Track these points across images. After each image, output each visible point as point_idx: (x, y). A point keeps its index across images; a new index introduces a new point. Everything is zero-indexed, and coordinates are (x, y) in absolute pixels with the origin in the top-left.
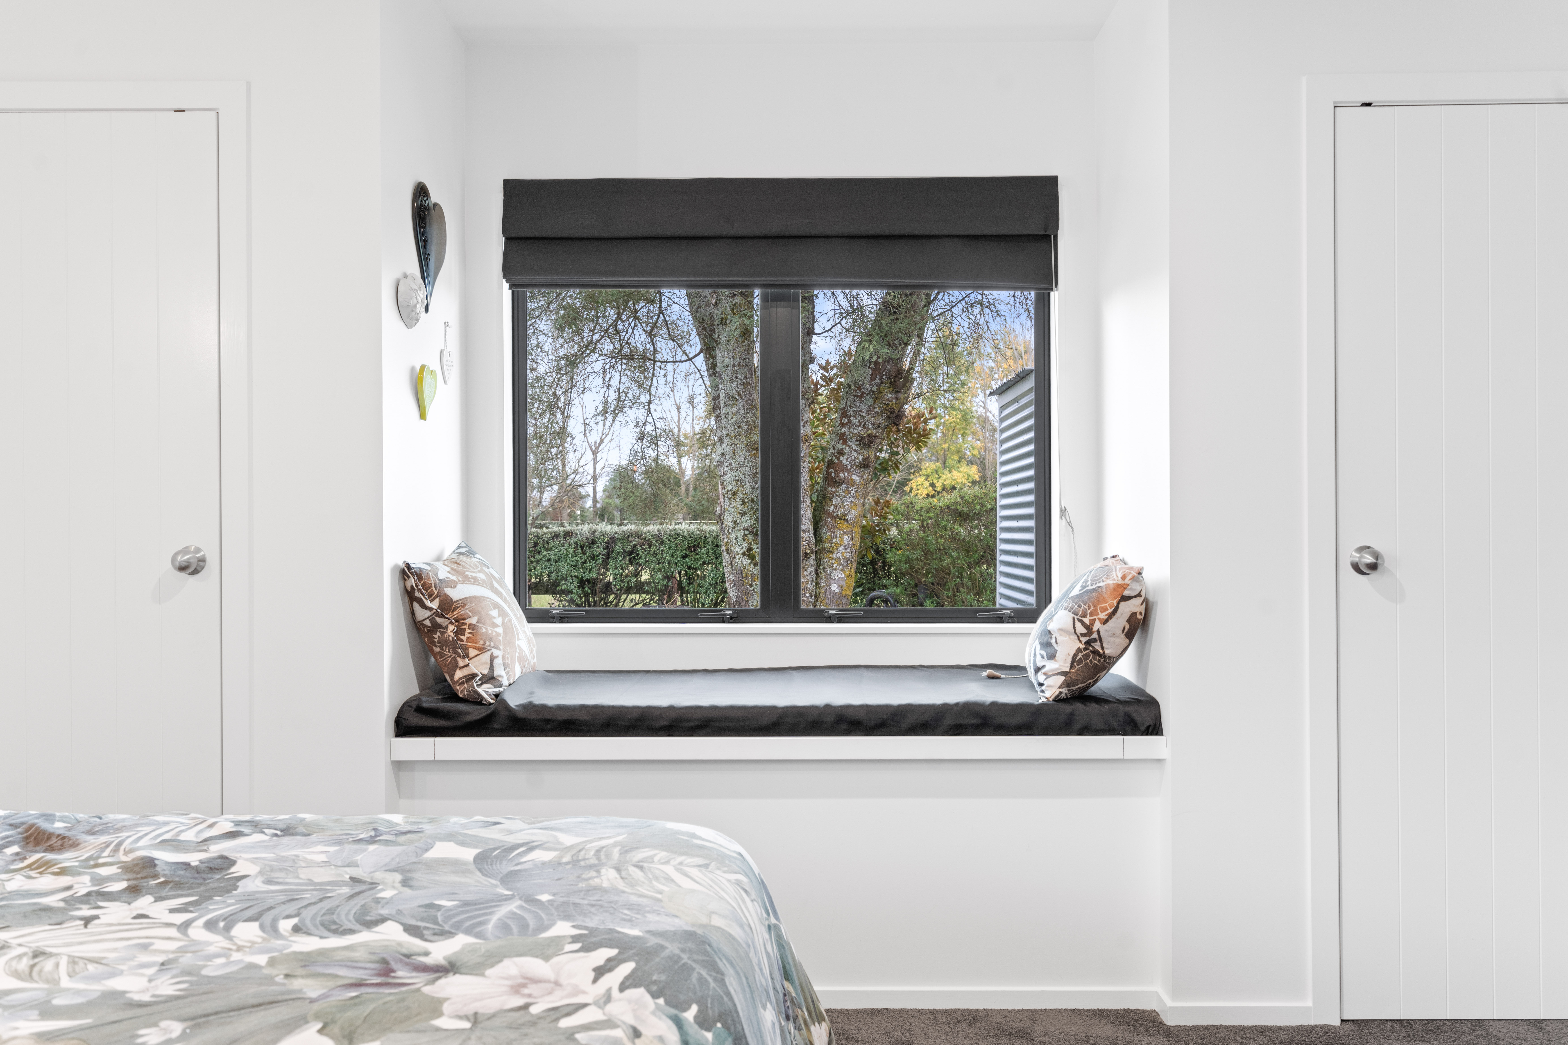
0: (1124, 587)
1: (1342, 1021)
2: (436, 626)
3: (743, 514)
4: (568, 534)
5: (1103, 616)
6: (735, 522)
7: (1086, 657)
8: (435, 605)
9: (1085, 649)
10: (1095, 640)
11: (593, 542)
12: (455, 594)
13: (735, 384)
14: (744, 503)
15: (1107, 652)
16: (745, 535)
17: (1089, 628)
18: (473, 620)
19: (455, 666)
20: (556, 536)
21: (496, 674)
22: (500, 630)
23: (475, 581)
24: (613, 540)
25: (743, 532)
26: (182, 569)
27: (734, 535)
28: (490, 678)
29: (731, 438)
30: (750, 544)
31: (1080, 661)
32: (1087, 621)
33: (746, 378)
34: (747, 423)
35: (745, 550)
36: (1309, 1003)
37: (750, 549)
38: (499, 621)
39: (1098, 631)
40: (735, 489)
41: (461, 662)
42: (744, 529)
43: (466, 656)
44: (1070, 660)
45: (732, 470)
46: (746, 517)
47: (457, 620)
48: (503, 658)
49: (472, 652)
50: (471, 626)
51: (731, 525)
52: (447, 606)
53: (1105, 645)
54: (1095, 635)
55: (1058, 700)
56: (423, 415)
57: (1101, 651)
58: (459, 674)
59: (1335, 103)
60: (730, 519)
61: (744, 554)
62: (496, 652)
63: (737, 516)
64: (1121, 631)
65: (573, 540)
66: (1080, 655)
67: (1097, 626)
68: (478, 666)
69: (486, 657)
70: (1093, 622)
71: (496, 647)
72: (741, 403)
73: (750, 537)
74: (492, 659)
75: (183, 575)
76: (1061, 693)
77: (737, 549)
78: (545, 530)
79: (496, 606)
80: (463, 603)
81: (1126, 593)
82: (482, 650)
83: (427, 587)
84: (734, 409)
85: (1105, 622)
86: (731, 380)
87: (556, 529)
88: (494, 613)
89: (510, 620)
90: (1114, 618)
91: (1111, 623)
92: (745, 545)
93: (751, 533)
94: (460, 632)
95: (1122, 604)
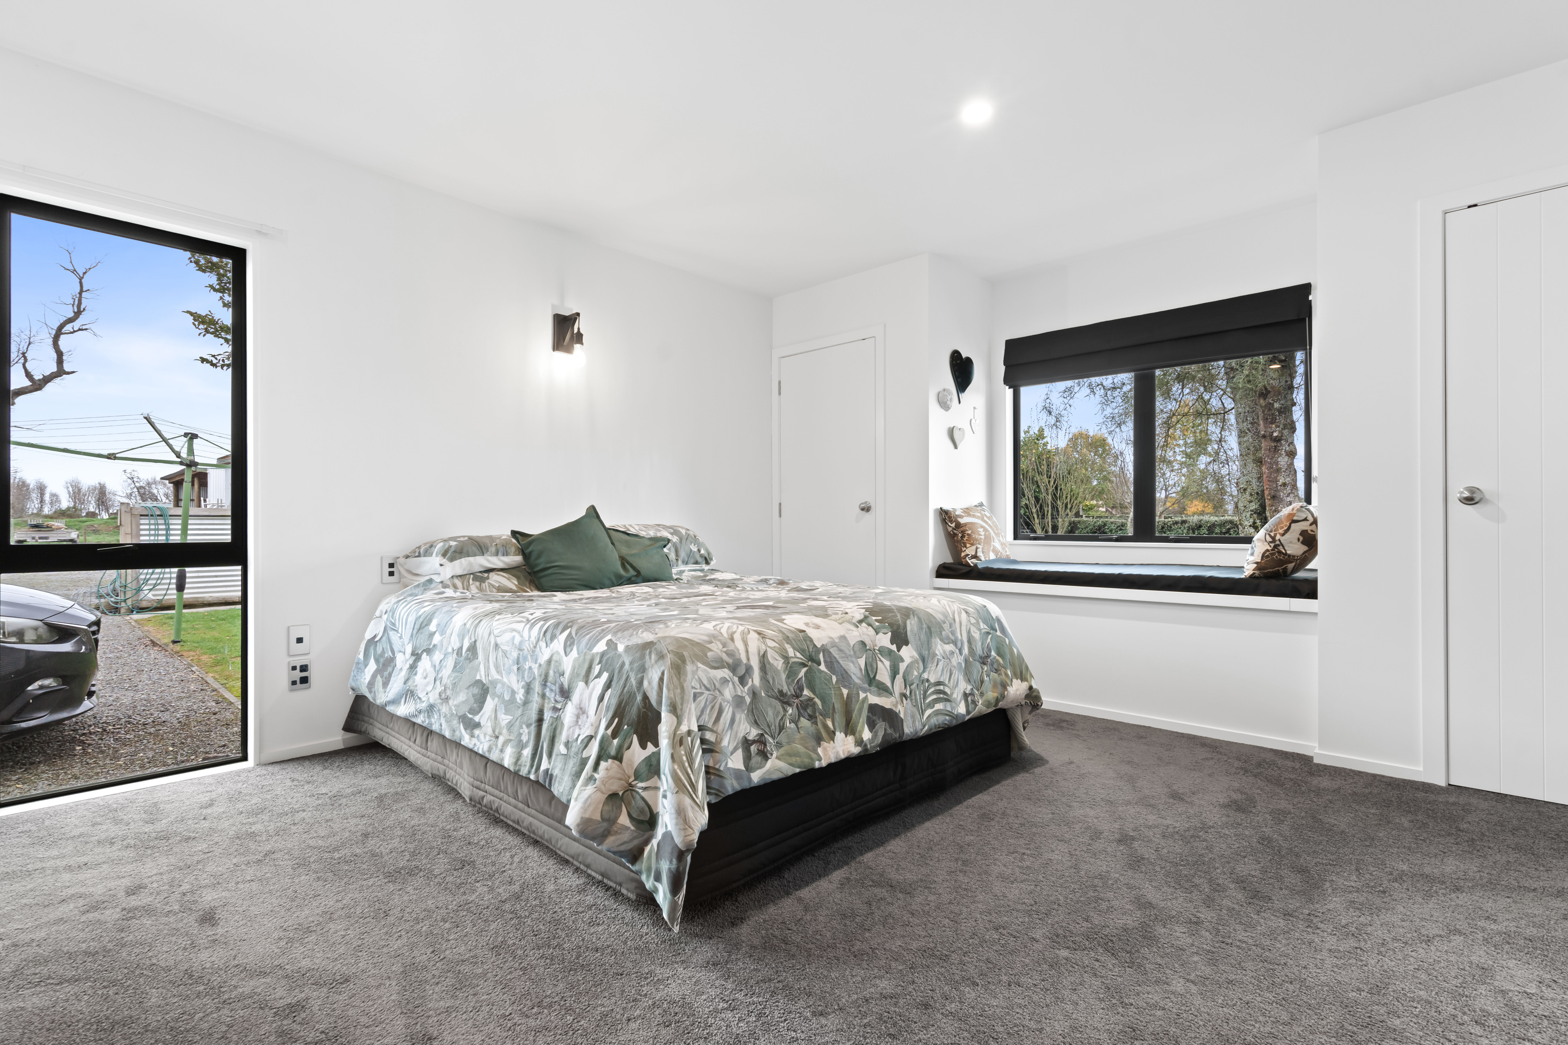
0: (1294, 515)
1: (1449, 785)
2: (955, 535)
3: (1251, 502)
4: (1184, 522)
5: (1281, 531)
6: (1245, 507)
7: (1272, 554)
8: (953, 525)
9: (1272, 550)
10: (1278, 545)
11: (1200, 526)
12: (962, 521)
13: (1245, 424)
14: (1251, 495)
15: (1288, 552)
16: (1251, 514)
17: (1273, 538)
18: (969, 532)
19: (962, 551)
20: (1177, 523)
21: (978, 554)
22: (983, 537)
23: (974, 516)
24: (1214, 525)
25: (1250, 513)
26: (863, 509)
27: (1244, 514)
28: (975, 557)
29: (1243, 456)
30: (1255, 520)
31: (1268, 556)
32: (1272, 534)
33: (1253, 419)
34: (1254, 446)
35: (1251, 523)
36: (1421, 769)
37: (1254, 523)
38: (983, 533)
39: (1279, 540)
40: (1245, 487)
41: (964, 549)
42: (1251, 511)
43: (965, 547)
44: (1261, 555)
45: (1244, 476)
46: (1253, 504)
47: (962, 532)
48: (982, 549)
49: (968, 545)
50: (968, 534)
51: (1243, 508)
52: (958, 525)
53: (1286, 548)
54: (1278, 542)
55: (1252, 576)
56: (956, 447)
57: (1284, 551)
58: (963, 554)
59: (1443, 211)
60: (1242, 505)
61: (1250, 526)
62: (979, 546)
63: (1246, 503)
64: (1297, 541)
65: (1187, 525)
66: (1268, 553)
67: (1278, 537)
68: (970, 551)
69: (974, 548)
70: (1275, 535)
71: (979, 544)
72: (1250, 435)
73: (1255, 516)
74: (977, 548)
75: (863, 512)
76: (1254, 573)
77: (1246, 523)
78: (1170, 519)
79: (982, 527)
80: (966, 524)
81: (1295, 518)
82: (972, 545)
83: (950, 517)
84: (1245, 439)
85: (1283, 535)
86: (1243, 422)
87: (1176, 519)
88: (981, 530)
89: (990, 534)
90: (1289, 533)
91: (1287, 536)
92: (1252, 520)
93: (1255, 513)
94: (963, 537)
95: (1293, 525)
